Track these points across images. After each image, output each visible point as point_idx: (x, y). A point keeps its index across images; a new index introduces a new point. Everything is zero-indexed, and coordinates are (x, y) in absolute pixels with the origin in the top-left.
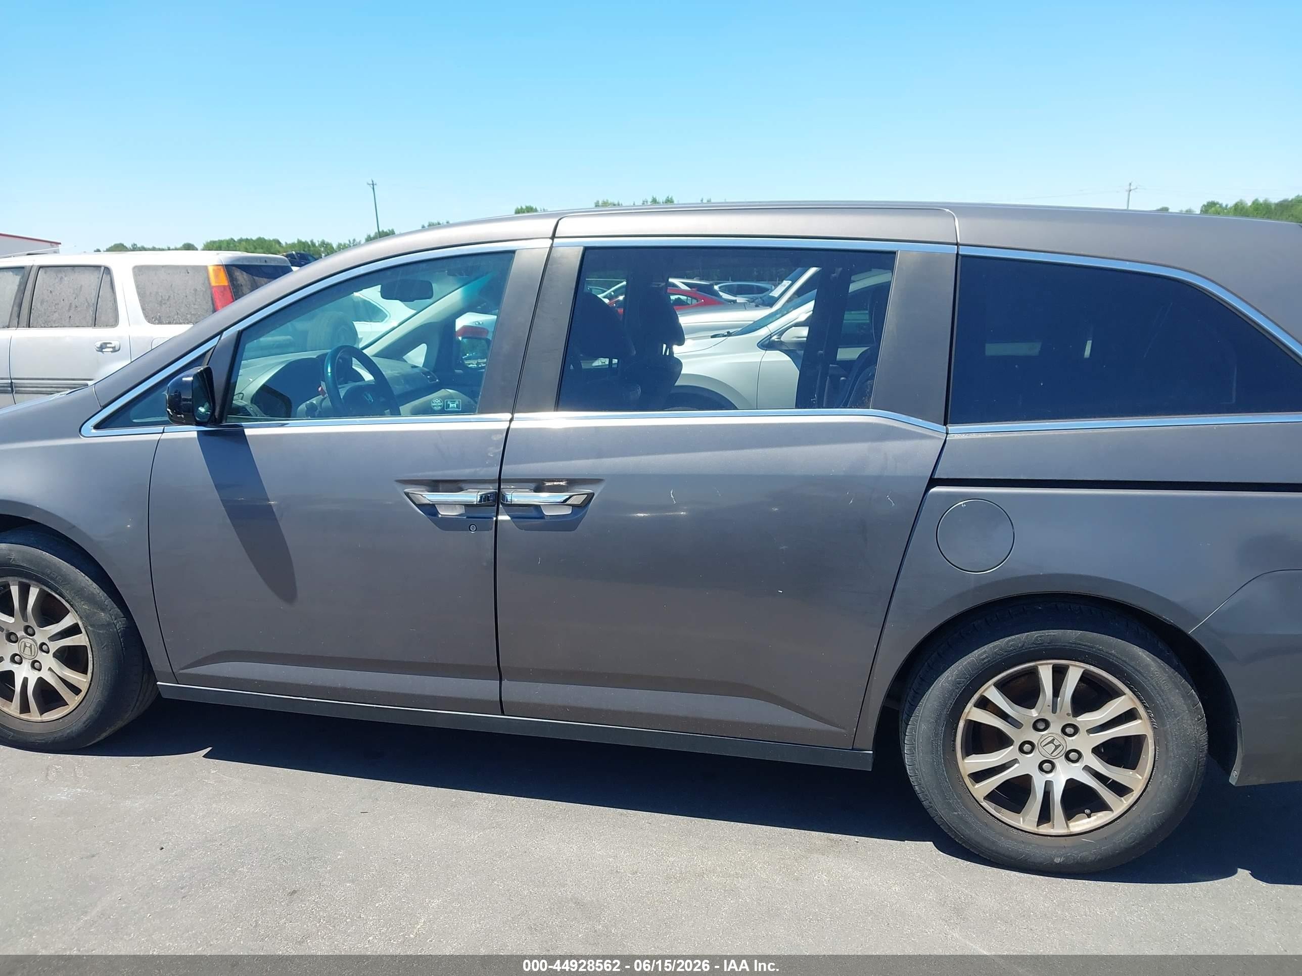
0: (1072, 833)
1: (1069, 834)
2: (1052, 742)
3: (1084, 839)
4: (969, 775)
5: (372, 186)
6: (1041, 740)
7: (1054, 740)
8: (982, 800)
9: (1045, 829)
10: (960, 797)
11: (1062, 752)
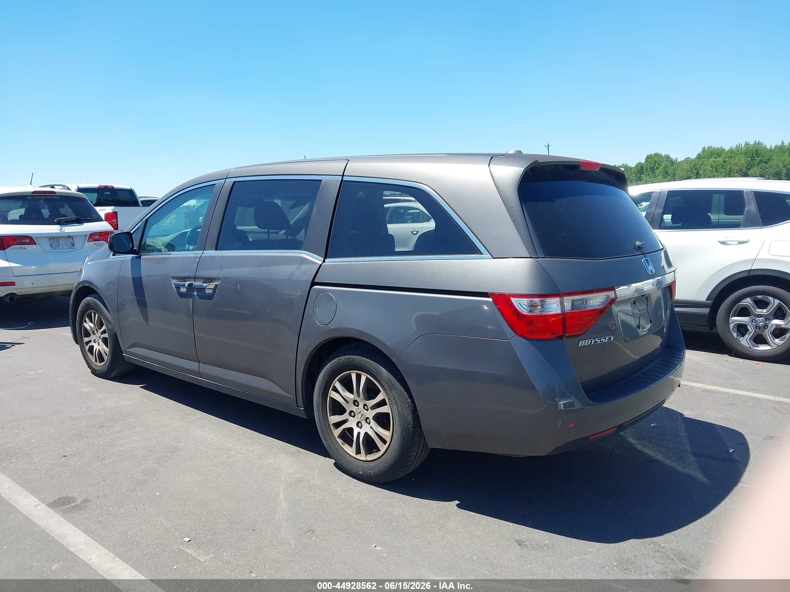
0: (367, 460)
1: (366, 460)
2: (360, 412)
3: (371, 464)
4: (332, 424)
5: (547, 147)
6: (357, 411)
7: (360, 411)
8: (337, 437)
9: (358, 457)
10: (329, 435)
11: (364, 418)
